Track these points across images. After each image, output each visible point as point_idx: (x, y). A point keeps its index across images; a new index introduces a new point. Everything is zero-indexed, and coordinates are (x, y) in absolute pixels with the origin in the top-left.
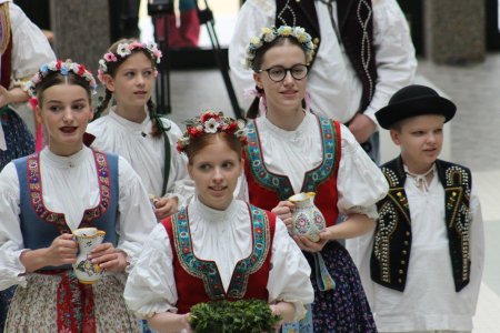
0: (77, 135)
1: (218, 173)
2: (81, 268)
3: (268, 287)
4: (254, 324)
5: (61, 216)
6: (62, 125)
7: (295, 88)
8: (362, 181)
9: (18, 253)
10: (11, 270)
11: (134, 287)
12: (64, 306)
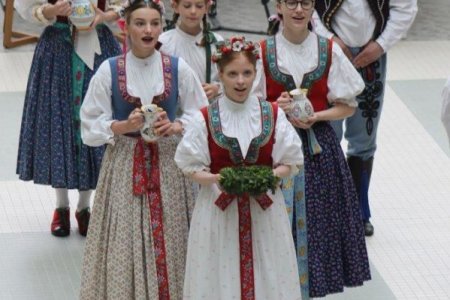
0: (153, 44)
1: (241, 79)
2: (146, 132)
3: (273, 155)
4: (263, 184)
5: (138, 100)
6: (144, 35)
7: (303, 15)
8: (344, 82)
9: (109, 123)
10: (105, 134)
11: (181, 153)
12: (139, 159)
